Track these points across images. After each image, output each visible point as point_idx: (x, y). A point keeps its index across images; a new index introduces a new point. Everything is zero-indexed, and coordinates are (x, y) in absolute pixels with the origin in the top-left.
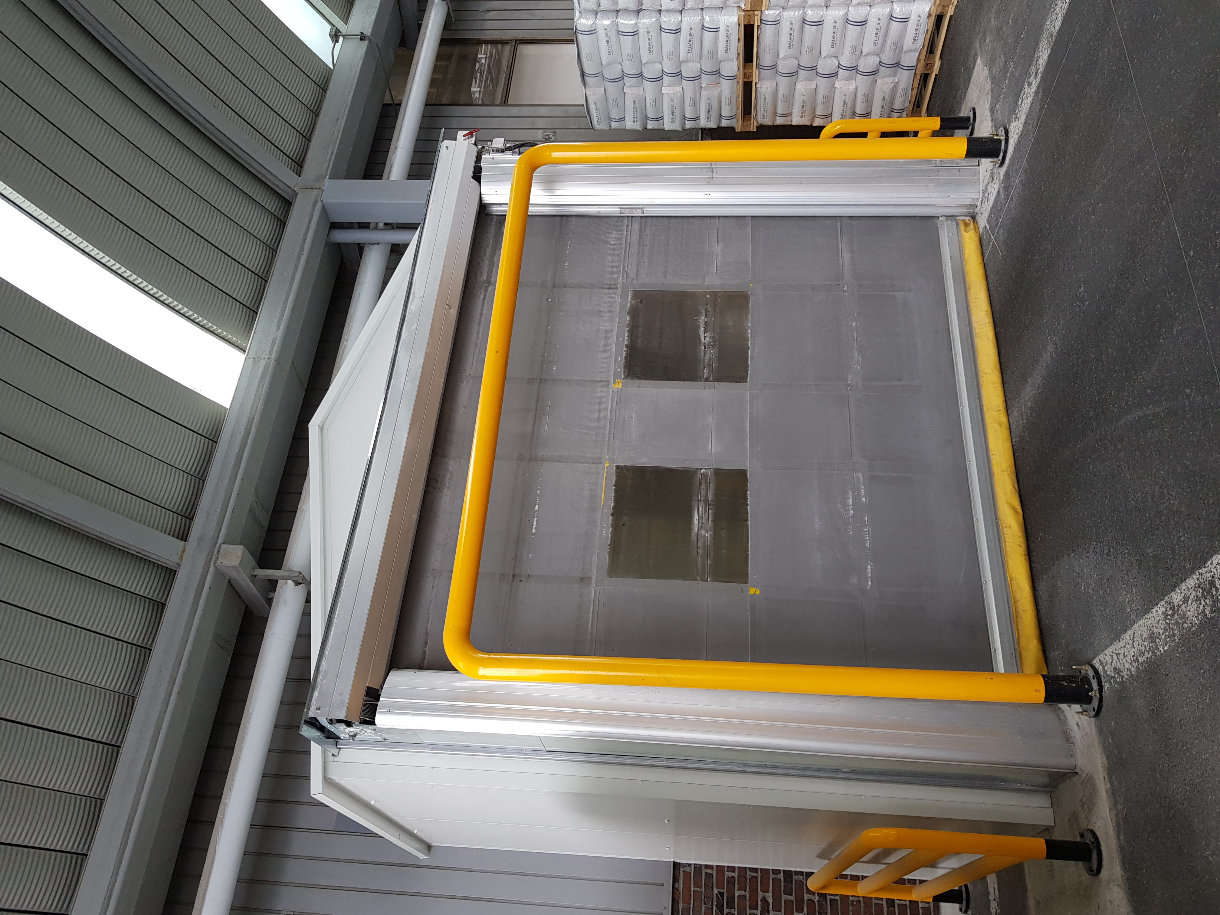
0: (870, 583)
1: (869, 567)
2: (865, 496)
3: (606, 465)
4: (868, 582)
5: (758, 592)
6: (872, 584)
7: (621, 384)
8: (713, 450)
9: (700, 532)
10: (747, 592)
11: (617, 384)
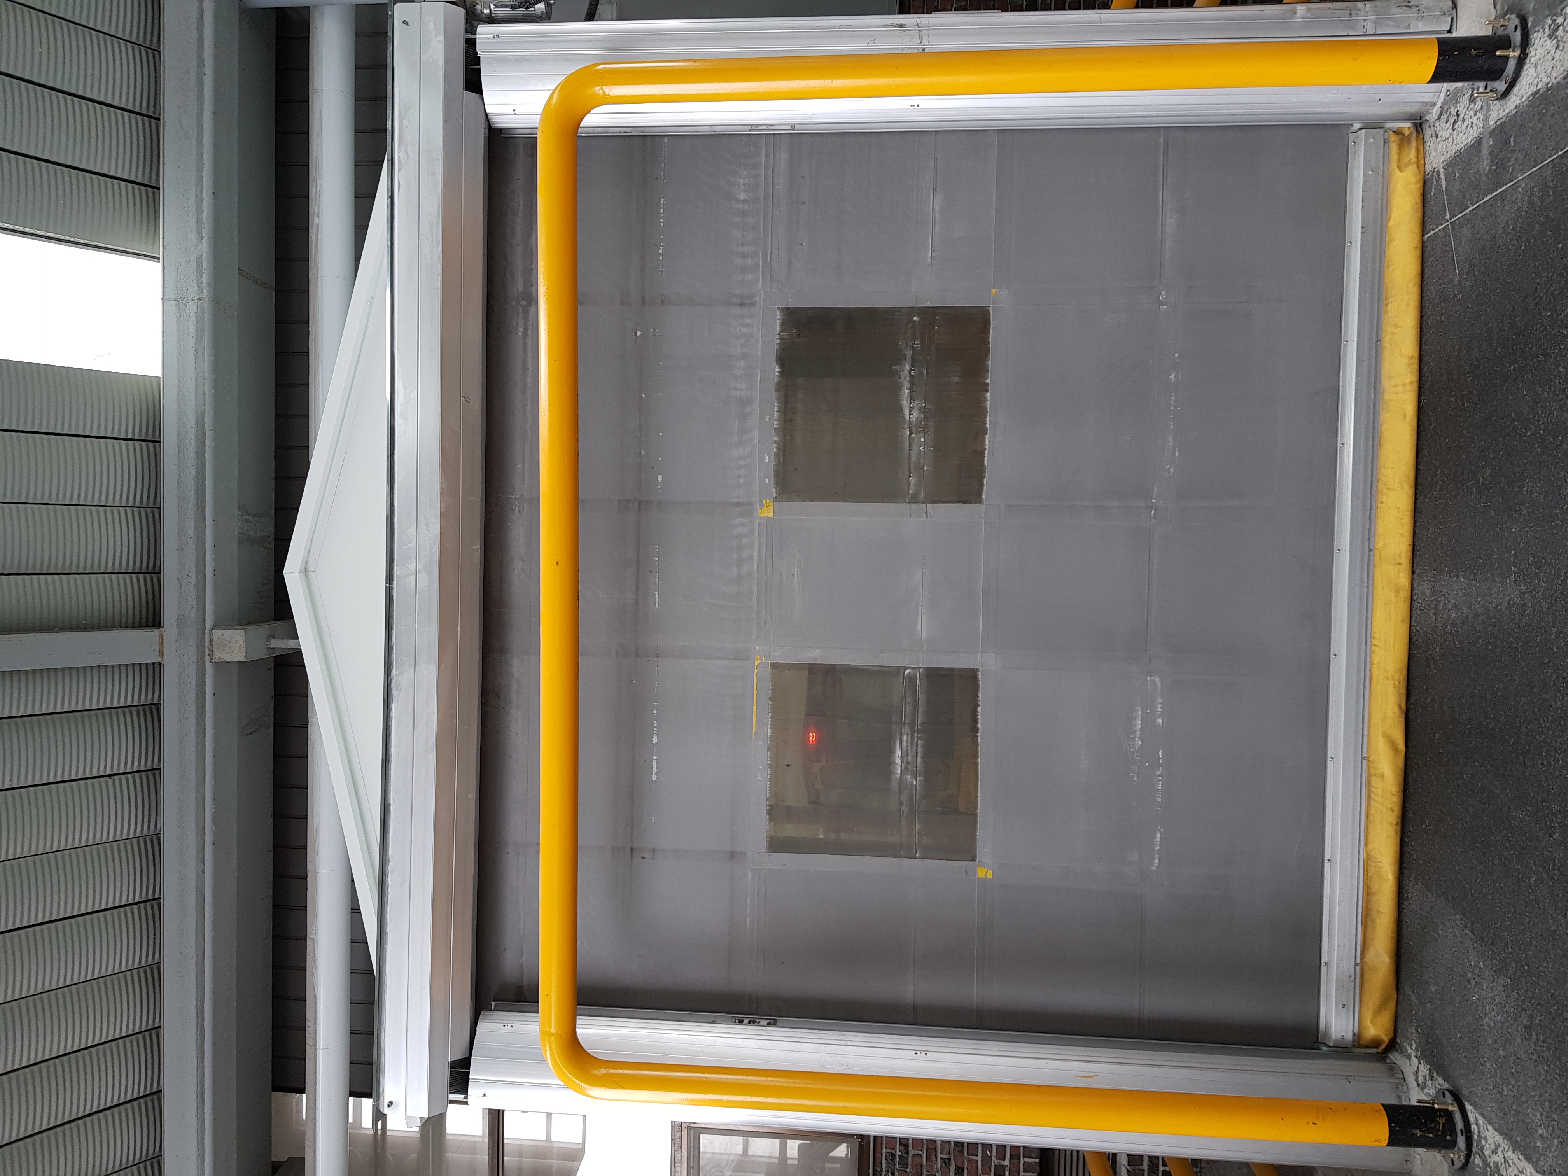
0: (1157, 861)
1: (1158, 835)
2: (1161, 716)
3: (757, 663)
4: (1154, 859)
5: (990, 875)
6: (1159, 863)
7: (771, 509)
8: (924, 634)
9: (904, 777)
10: (975, 874)
11: (765, 509)
